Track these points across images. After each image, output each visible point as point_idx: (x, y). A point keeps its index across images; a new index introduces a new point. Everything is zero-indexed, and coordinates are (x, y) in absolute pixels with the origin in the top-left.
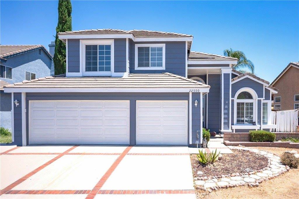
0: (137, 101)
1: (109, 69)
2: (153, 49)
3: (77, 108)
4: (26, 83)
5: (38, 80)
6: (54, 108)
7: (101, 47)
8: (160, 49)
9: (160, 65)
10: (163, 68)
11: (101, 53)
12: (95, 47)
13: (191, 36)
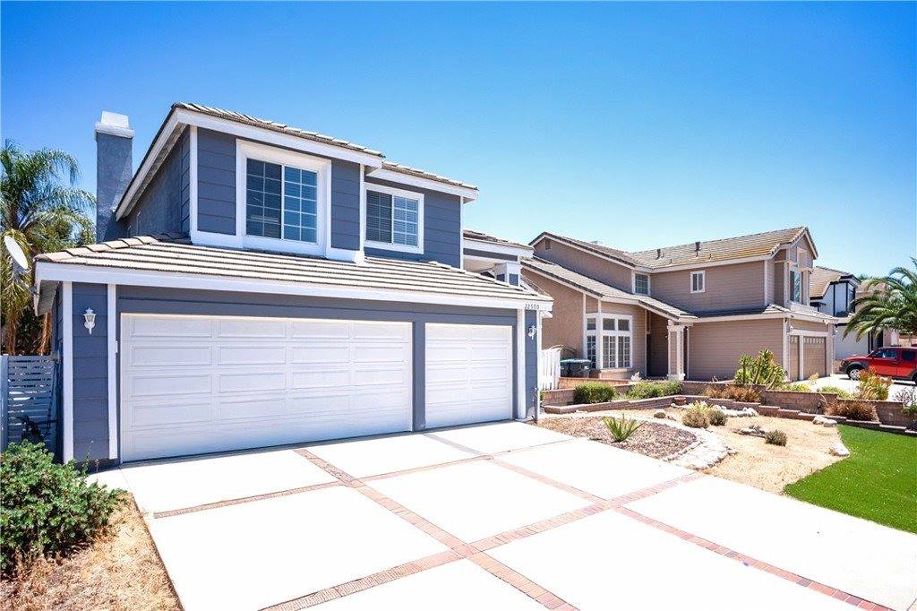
0: (426, 324)
1: (310, 236)
2: (401, 202)
3: (283, 340)
4: (99, 252)
5: (126, 245)
6: (210, 339)
7: (293, 173)
8: (414, 205)
9: (413, 242)
10: (419, 249)
11: (290, 189)
12: (274, 169)
13: (476, 189)
